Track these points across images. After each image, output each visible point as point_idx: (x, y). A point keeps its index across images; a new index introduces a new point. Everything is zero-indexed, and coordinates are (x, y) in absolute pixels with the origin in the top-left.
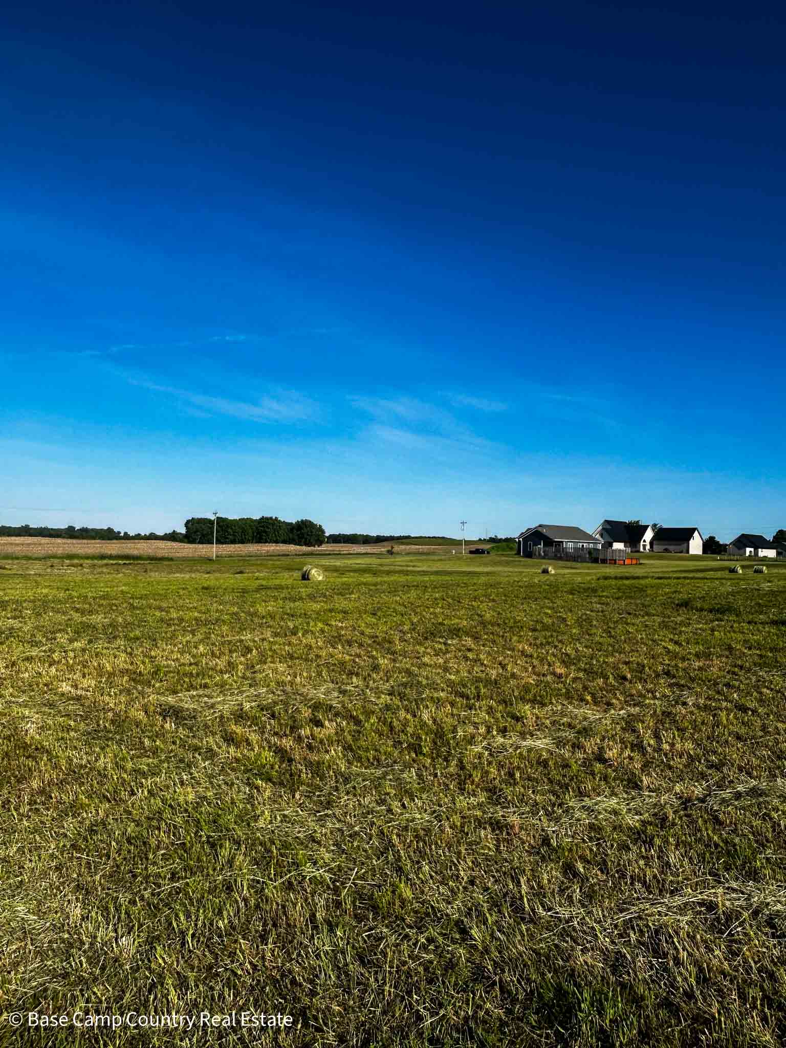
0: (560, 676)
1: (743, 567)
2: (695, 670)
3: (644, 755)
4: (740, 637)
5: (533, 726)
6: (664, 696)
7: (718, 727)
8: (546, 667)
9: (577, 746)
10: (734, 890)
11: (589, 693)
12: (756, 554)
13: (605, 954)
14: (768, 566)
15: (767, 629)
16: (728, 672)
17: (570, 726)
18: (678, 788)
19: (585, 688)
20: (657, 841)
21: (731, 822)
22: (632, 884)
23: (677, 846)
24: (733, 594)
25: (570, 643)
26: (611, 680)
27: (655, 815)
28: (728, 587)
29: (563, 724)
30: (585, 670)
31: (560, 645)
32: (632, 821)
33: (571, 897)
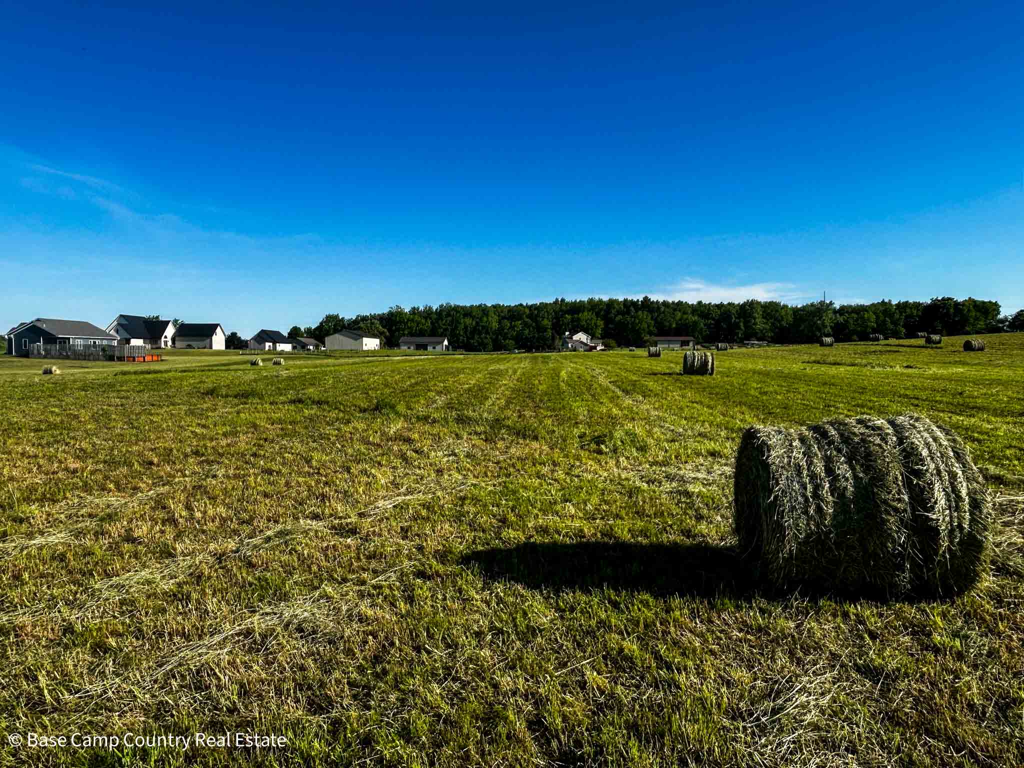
0: (75, 471)
1: (263, 360)
2: (222, 447)
3: (176, 526)
4: (263, 415)
5: (43, 524)
6: (194, 473)
7: (247, 489)
8: (56, 465)
9: (99, 534)
10: (267, 614)
11: (111, 481)
12: (275, 348)
13: (145, 710)
14: (285, 359)
15: (286, 408)
16: (254, 445)
17: (90, 516)
18: (212, 546)
19: (106, 478)
20: (194, 596)
21: (262, 563)
22: (171, 640)
23: (214, 595)
24: (255, 381)
25: (86, 438)
26: (136, 466)
27: (191, 574)
28: (251, 376)
29: (82, 515)
30: (105, 462)
31: (72, 442)
32: (168, 586)
33: (104, 672)
